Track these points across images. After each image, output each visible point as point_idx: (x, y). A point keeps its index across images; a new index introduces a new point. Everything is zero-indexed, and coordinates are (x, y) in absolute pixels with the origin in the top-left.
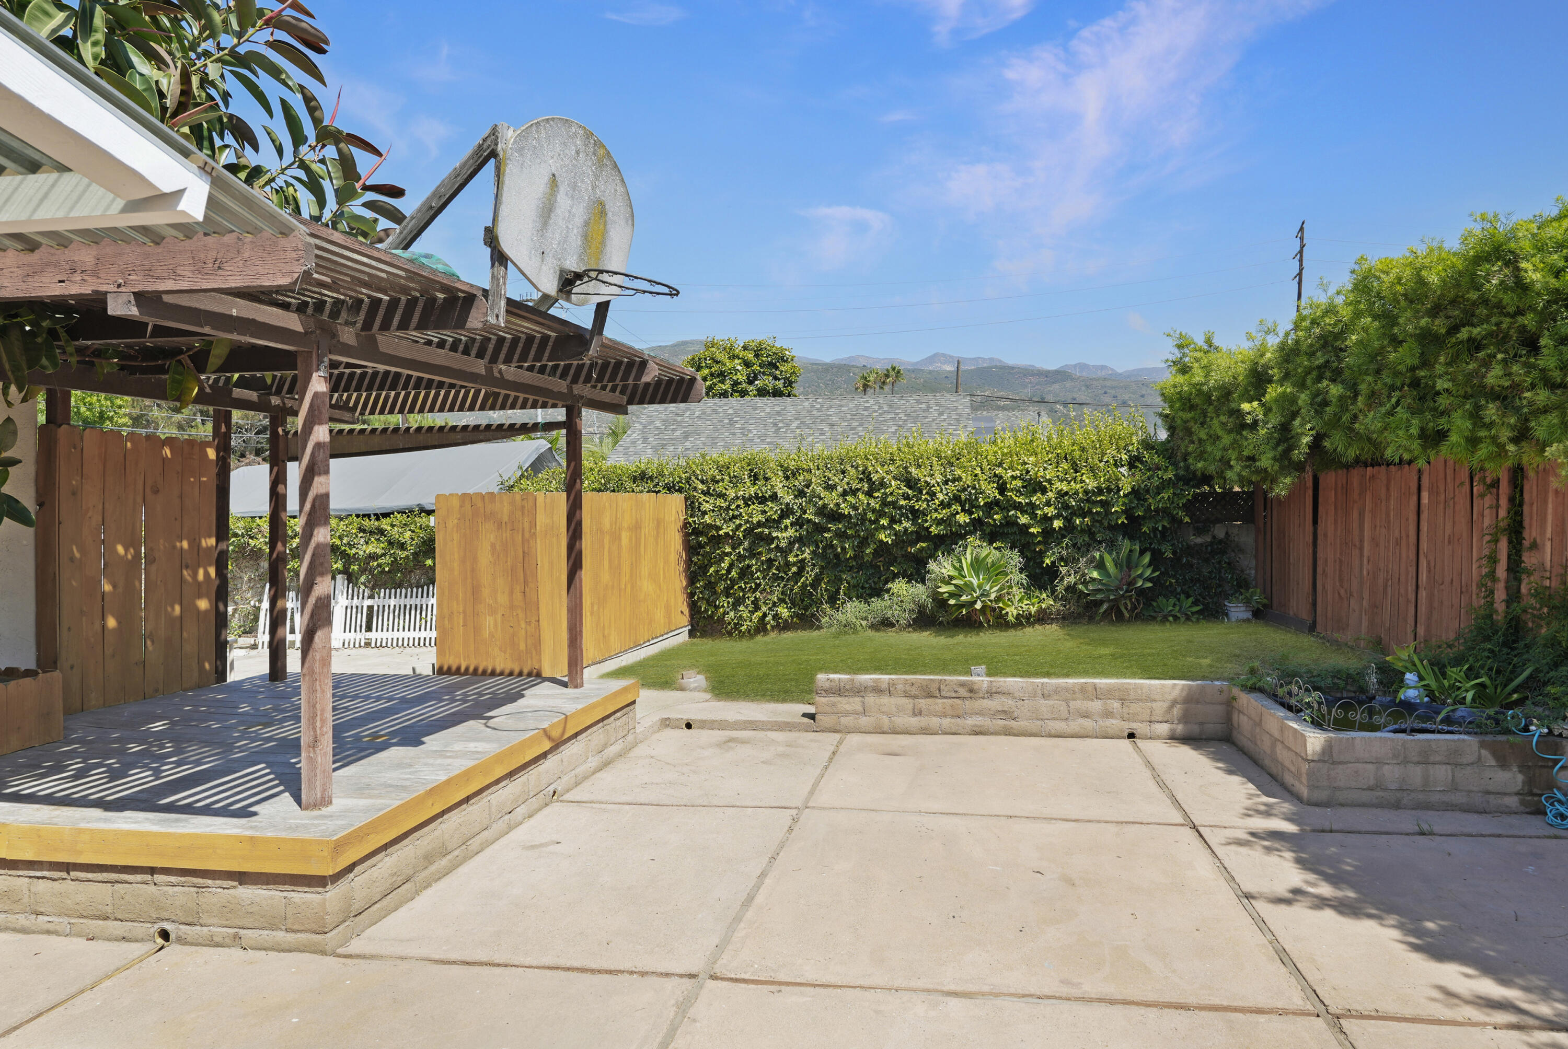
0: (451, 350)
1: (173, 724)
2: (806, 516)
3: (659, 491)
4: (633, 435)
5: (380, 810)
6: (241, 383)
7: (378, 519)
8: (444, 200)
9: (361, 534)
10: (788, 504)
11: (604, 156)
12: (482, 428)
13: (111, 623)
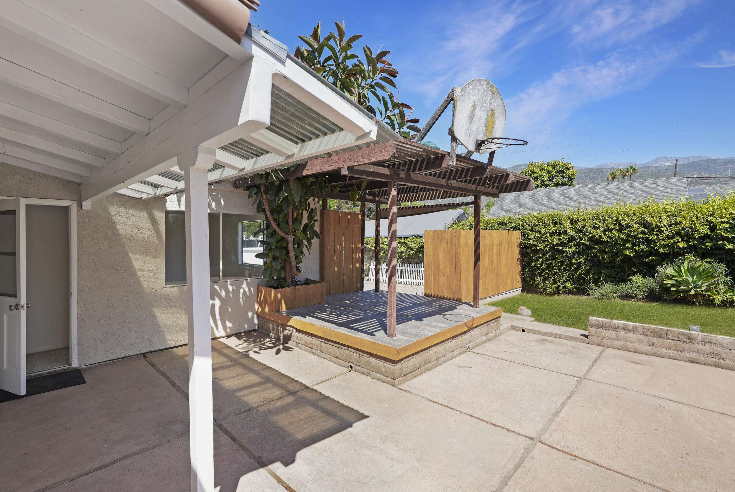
0: (433, 176)
1: (351, 302)
2: (582, 241)
3: (509, 230)
4: (497, 206)
5: (411, 342)
6: (369, 194)
7: (404, 239)
8: (434, 120)
9: (399, 244)
10: (572, 236)
11: (494, 91)
12: (443, 205)
13: (336, 269)
